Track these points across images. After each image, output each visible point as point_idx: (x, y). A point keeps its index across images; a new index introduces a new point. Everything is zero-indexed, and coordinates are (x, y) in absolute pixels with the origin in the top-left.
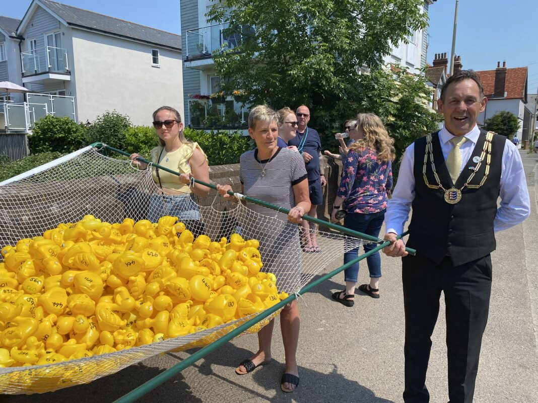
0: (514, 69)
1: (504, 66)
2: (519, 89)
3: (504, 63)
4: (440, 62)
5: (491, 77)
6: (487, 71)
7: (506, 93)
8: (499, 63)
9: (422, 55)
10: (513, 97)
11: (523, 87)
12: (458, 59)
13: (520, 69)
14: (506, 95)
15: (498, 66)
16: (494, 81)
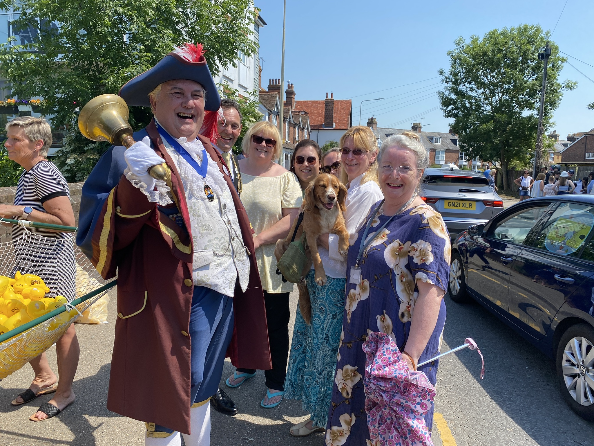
0: (340, 101)
1: (332, 97)
2: (345, 120)
3: (332, 94)
4: (275, 88)
5: (321, 107)
6: (317, 101)
7: (334, 124)
8: (327, 94)
9: (254, 79)
10: (340, 128)
11: (348, 118)
12: (291, 86)
13: (345, 101)
14: (334, 126)
15: (327, 97)
16: (324, 111)
